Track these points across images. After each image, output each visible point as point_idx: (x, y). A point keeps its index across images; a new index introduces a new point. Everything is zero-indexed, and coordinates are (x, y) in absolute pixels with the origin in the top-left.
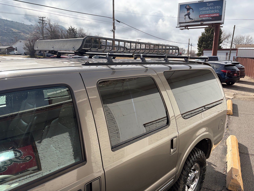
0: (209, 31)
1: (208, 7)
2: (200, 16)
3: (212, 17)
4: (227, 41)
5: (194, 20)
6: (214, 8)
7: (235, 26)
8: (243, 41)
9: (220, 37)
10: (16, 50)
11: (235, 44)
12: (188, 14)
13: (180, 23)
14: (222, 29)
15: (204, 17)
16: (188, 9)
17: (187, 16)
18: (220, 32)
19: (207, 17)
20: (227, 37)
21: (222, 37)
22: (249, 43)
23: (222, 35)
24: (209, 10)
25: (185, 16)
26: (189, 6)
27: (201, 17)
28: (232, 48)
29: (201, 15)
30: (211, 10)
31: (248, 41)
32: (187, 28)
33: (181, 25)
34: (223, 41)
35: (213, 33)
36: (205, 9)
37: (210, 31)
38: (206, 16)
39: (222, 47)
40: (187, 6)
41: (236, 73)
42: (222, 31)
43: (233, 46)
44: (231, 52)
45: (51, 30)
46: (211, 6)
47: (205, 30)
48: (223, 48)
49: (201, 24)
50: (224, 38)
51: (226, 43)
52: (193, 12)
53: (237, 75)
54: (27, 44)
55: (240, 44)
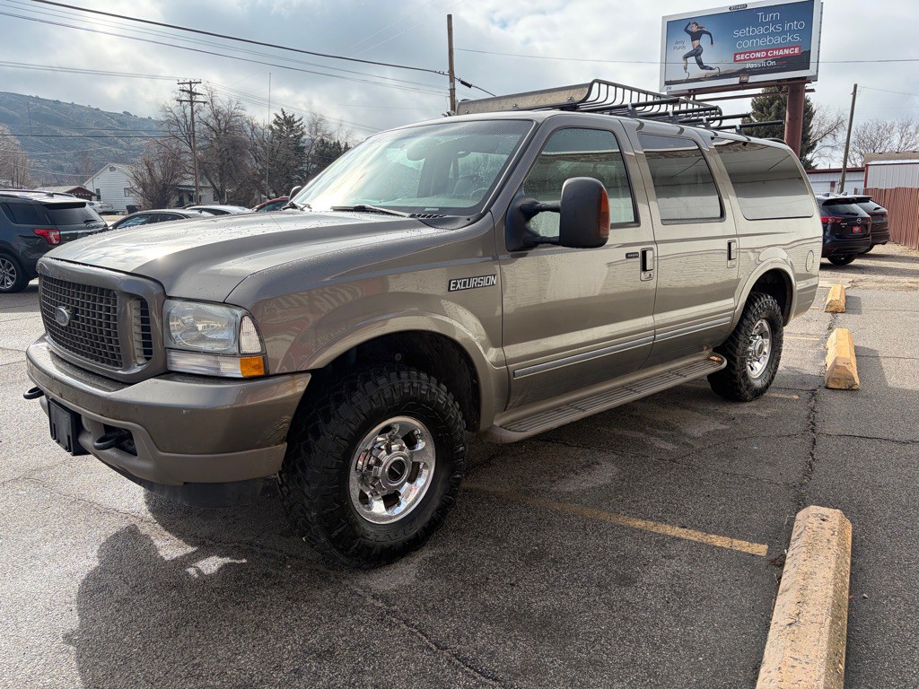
0: (768, 108)
1: (763, 24)
2: (735, 58)
3: (776, 59)
4: (830, 144)
5: (717, 70)
6: (783, 27)
7: (856, 86)
8: (890, 142)
9: (807, 128)
10: (99, 198)
11: (861, 154)
12: (697, 53)
13: (667, 83)
14: (812, 101)
15: (750, 59)
16: (695, 36)
17: (692, 60)
18: (805, 112)
19: (761, 58)
20: (831, 131)
21: (814, 130)
22: (911, 146)
23: (812, 123)
24: (764, 35)
25: (686, 57)
26: (697, 24)
27: (740, 60)
28: (849, 165)
29: (740, 54)
30: (772, 34)
31: (908, 139)
32: (691, 99)
33: (672, 90)
34: (818, 143)
35: (780, 116)
36: (753, 31)
37: (773, 109)
38: (758, 55)
39: (813, 164)
40: (689, 24)
41: (859, 225)
42: (814, 107)
43: (854, 159)
44: (846, 179)
45: (219, 125)
46: (774, 22)
47: (754, 104)
48: (818, 168)
49: (741, 83)
50: (821, 132)
51: (829, 150)
52: (712, 43)
53: (861, 229)
54: (139, 177)
55: (877, 151)
